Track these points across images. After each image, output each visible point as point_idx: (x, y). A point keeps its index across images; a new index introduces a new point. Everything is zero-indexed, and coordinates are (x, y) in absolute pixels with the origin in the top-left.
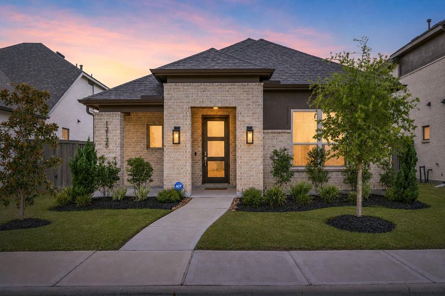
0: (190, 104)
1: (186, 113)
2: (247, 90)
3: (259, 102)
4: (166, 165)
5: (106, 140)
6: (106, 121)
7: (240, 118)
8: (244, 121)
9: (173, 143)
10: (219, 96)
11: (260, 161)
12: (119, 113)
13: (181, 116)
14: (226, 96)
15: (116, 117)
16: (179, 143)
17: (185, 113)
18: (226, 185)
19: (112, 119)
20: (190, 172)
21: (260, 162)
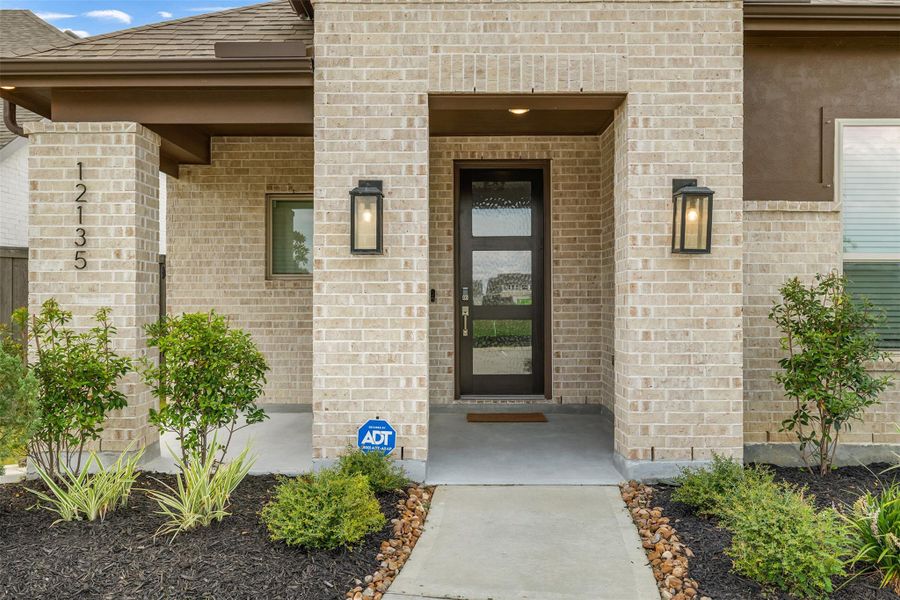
0: (426, 81)
1: (410, 123)
2: (676, 21)
3: (727, 75)
4: (325, 344)
5: (77, 237)
6: (76, 158)
7: (641, 145)
8: (658, 157)
9: (354, 250)
10: (552, 50)
11: (732, 329)
12: (133, 125)
13: (388, 133)
14: (583, 49)
15: (118, 141)
16: (379, 250)
17: (404, 121)
18: (538, 402)
19: (104, 151)
20: (425, 374)
21: (730, 332)
